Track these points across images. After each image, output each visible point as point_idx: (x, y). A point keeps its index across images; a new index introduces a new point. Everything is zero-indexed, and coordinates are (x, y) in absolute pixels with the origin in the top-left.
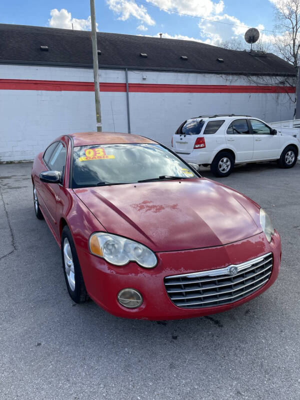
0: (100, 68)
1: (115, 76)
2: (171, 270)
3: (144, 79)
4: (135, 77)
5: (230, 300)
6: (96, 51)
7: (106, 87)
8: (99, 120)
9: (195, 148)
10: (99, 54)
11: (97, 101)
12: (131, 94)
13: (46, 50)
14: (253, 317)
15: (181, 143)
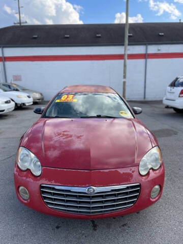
0: (129, 45)
1: (139, 49)
2: (46, 180)
3: (159, 50)
4: (152, 49)
5: (89, 212)
6: (127, 34)
7: (132, 57)
8: (125, 77)
9: (179, 97)
10: (129, 36)
11: (125, 66)
12: (149, 60)
13: (99, 37)
14: (125, 230)
15: (171, 93)
